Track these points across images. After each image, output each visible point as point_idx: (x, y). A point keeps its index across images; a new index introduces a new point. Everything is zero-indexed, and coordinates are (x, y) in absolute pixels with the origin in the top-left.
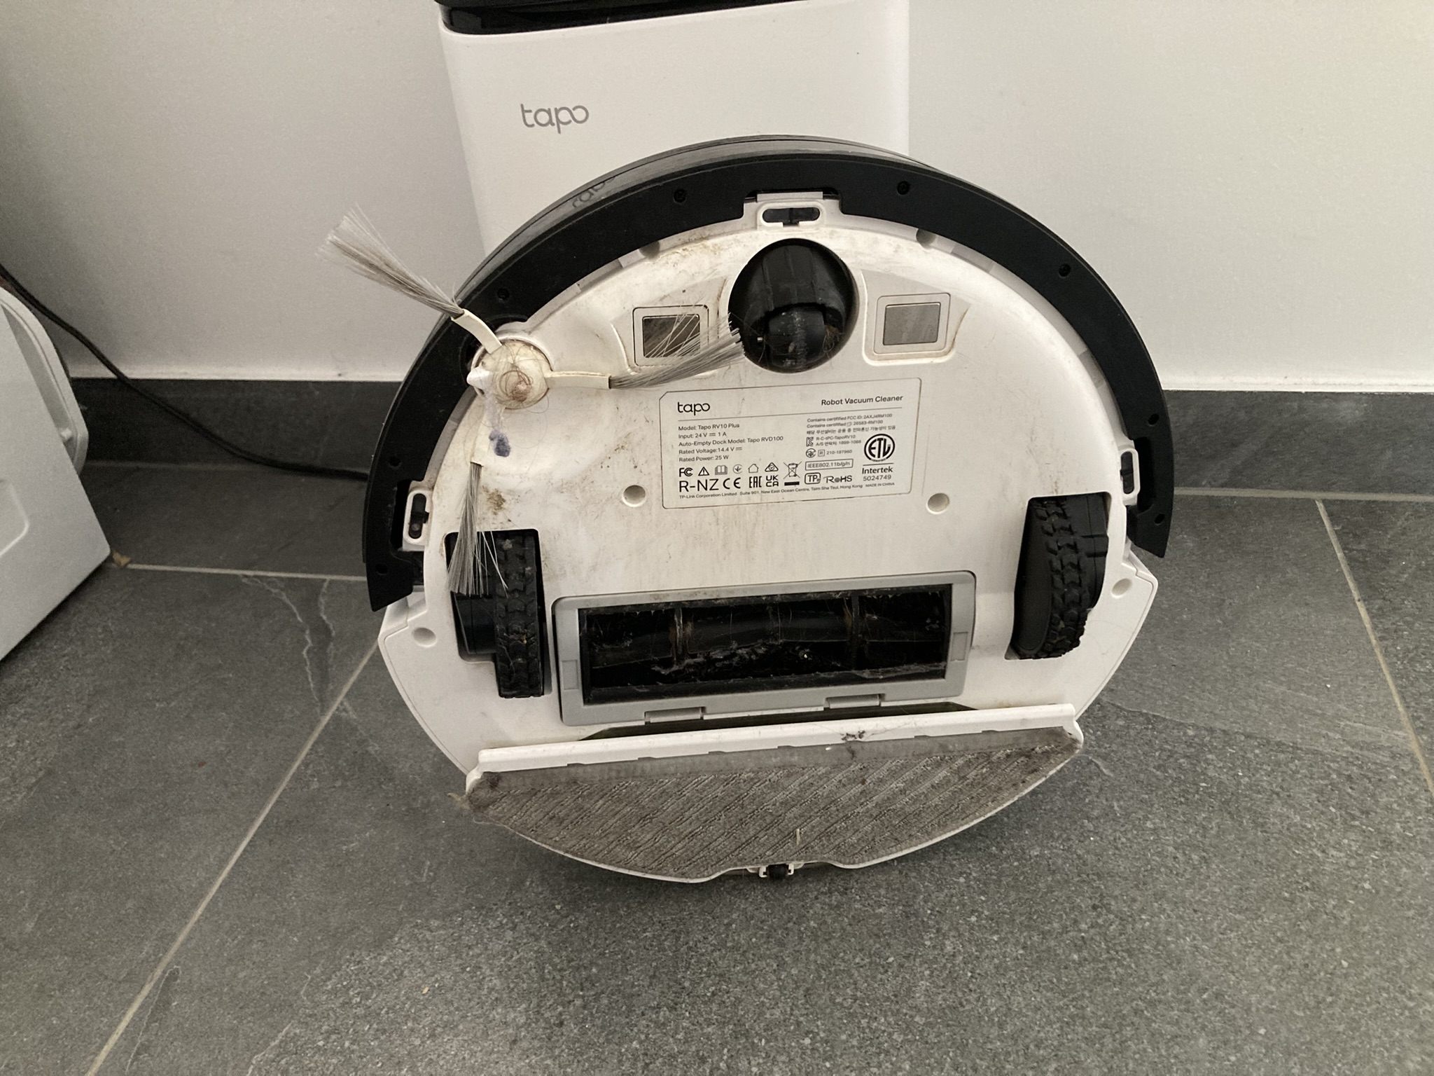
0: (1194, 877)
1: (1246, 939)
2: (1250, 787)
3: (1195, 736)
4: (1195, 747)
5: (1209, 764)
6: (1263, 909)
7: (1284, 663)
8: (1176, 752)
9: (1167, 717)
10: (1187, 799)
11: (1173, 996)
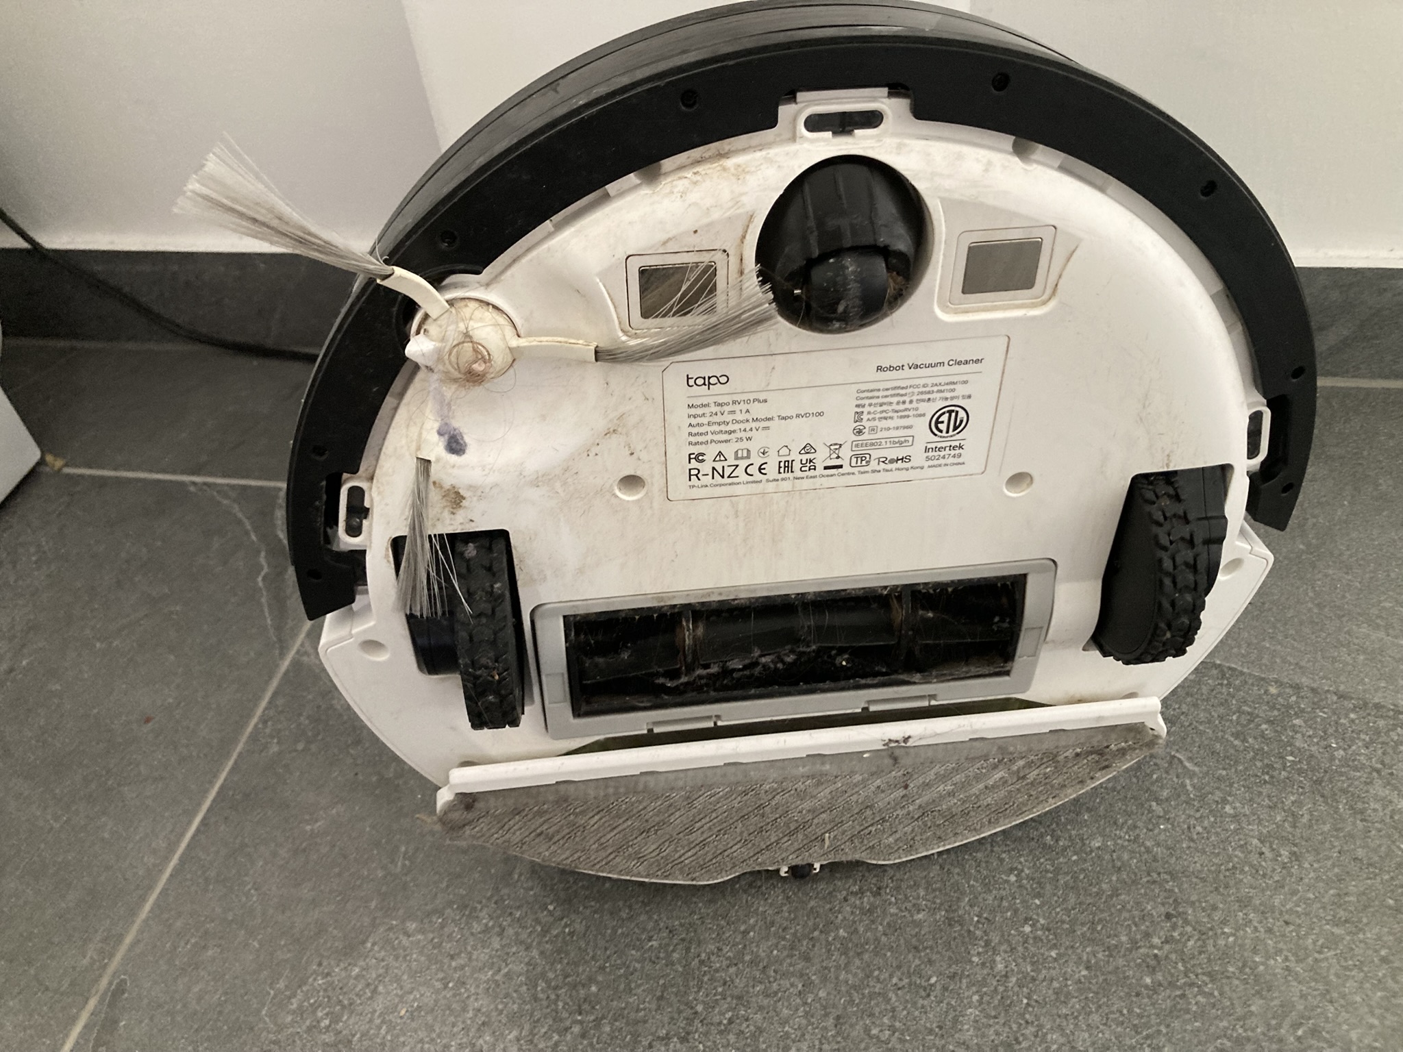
0: (1284, 879)
1: (1345, 959)
2: (1345, 762)
3: (1279, 695)
4: (1279, 710)
5: (1296, 732)
6: (1365, 920)
7: (1380, 602)
8: (1258, 716)
9: (1245, 670)
10: (1272, 777)
11: (1264, 1034)
